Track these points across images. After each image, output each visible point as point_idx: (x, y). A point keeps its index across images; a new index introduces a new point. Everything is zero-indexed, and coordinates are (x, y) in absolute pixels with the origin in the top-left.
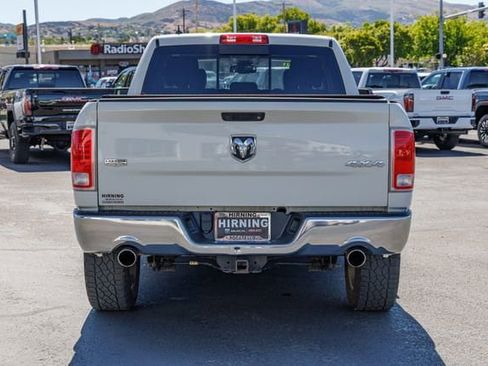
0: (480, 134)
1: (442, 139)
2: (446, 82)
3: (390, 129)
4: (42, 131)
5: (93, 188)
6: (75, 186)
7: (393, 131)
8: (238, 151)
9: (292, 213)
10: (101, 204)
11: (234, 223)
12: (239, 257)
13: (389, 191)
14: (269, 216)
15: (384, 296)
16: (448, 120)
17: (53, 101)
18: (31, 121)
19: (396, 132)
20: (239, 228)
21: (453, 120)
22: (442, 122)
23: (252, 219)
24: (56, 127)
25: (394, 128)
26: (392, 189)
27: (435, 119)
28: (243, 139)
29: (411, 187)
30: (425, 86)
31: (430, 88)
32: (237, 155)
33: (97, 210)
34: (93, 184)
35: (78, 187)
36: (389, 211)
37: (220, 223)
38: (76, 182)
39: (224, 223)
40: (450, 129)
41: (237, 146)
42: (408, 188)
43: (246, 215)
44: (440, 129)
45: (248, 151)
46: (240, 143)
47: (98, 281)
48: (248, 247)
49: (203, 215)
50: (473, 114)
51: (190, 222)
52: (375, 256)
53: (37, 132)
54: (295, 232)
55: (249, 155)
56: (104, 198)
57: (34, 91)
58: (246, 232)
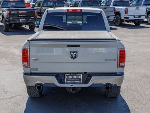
0: (148, 20)
1: (136, 22)
2: (138, 3)
3: (118, 49)
4: (13, 22)
5: (29, 67)
6: (23, 66)
7: (119, 50)
8: (72, 56)
9: (88, 74)
10: (31, 71)
11: (71, 77)
12: (72, 88)
13: (118, 68)
14: (82, 75)
15: (116, 94)
16: (138, 16)
17: (16, 12)
18: (9, 19)
19: (120, 50)
20: (72, 79)
21: (140, 16)
22: (136, 17)
23: (76, 76)
24: (17, 21)
25: (119, 49)
26: (119, 67)
27: (134, 16)
28: (74, 52)
29: (124, 66)
30: (131, 4)
31: (133, 5)
32: (72, 57)
33: (30, 73)
34: (29, 65)
35: (24, 66)
36: (117, 73)
37: (67, 77)
38: (24, 64)
39: (68, 77)
40: (139, 19)
41: (72, 55)
42: (123, 66)
43: (75, 75)
44: (135, 19)
45: (75, 56)
46: (73, 54)
47: (31, 90)
48: (75, 85)
49: (62, 75)
50: (146, 14)
51: (58, 77)
52: (113, 87)
53: (11, 22)
54: (89, 80)
55: (75, 57)
56: (32, 70)
57: (10, 10)
58: (75, 79)
